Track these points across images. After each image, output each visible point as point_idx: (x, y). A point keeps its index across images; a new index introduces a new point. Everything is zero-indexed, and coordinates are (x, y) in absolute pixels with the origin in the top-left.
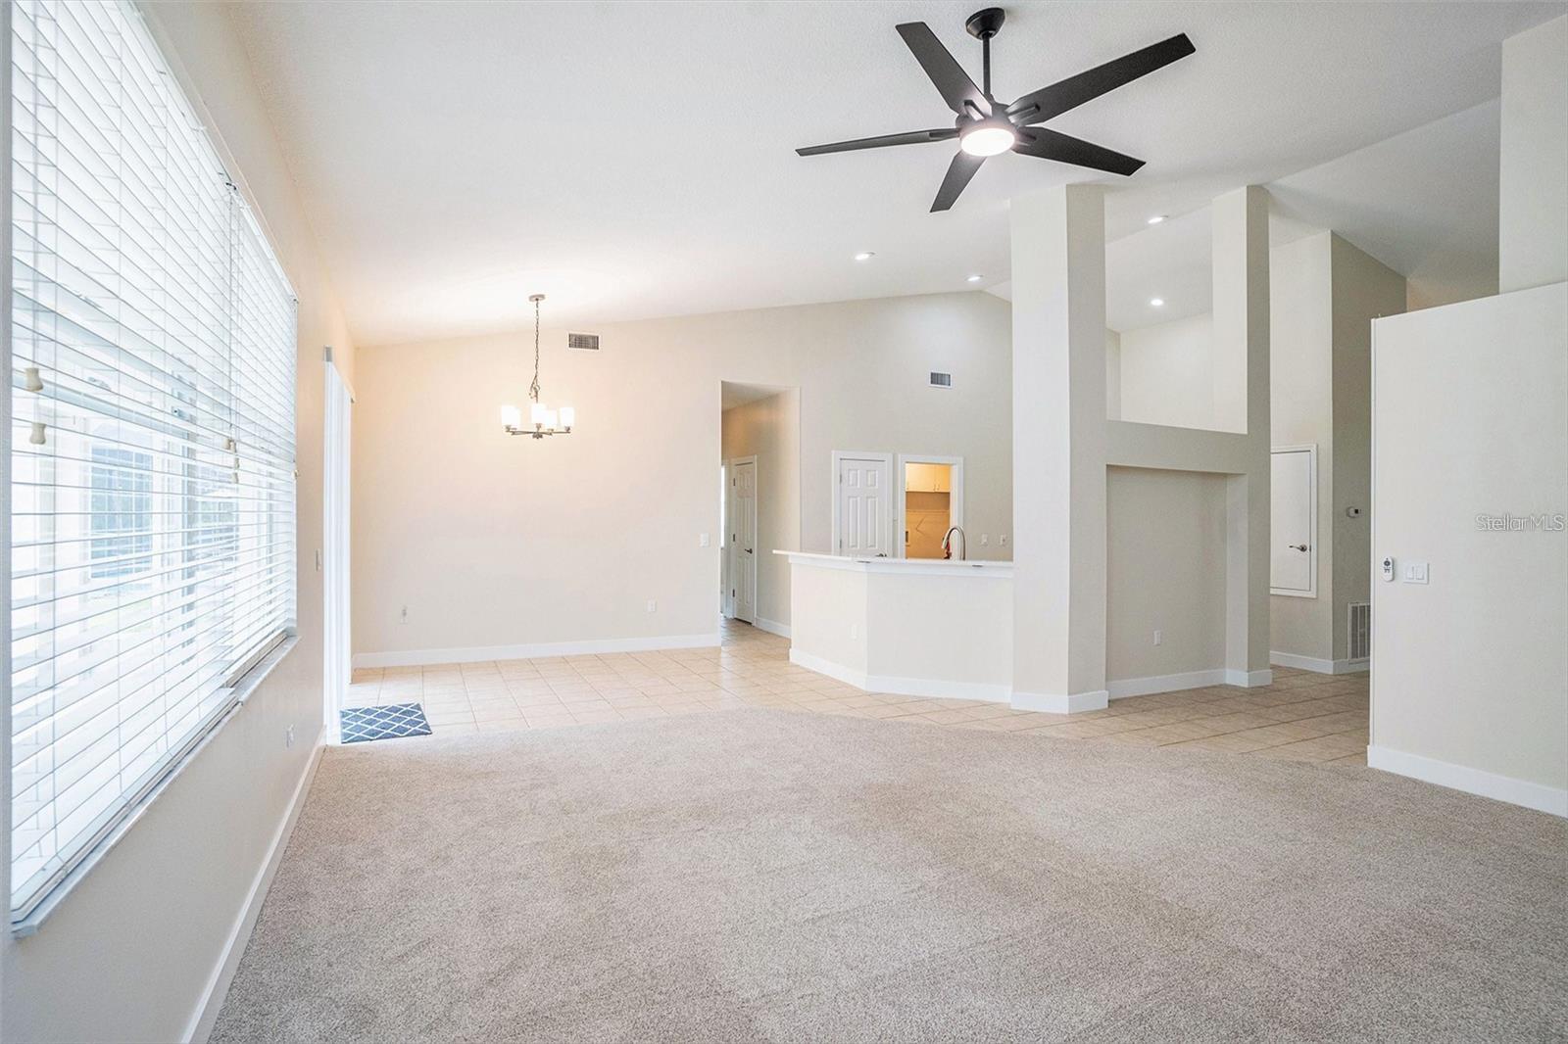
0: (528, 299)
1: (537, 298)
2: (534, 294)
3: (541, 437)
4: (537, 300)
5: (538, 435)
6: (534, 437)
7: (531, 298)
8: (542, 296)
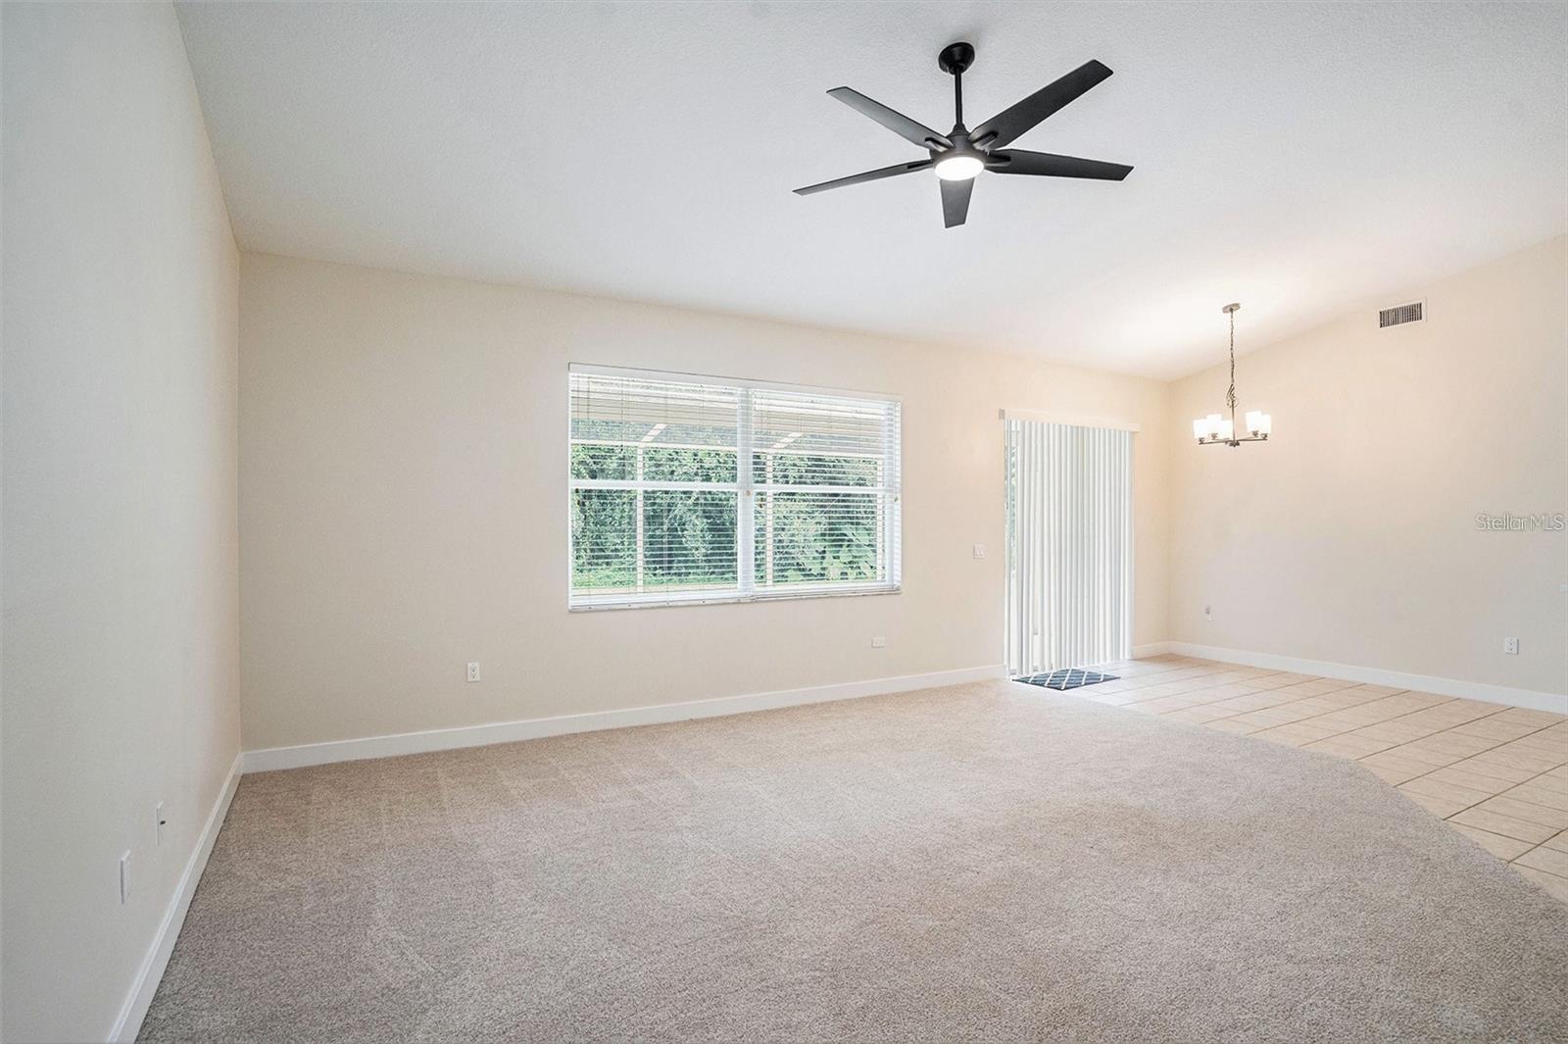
0: (1221, 311)
1: (1231, 309)
2: (1225, 305)
3: (1238, 444)
4: (1231, 310)
5: (1235, 444)
6: (1231, 445)
7: (1225, 310)
8: (1237, 306)
